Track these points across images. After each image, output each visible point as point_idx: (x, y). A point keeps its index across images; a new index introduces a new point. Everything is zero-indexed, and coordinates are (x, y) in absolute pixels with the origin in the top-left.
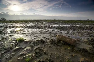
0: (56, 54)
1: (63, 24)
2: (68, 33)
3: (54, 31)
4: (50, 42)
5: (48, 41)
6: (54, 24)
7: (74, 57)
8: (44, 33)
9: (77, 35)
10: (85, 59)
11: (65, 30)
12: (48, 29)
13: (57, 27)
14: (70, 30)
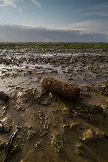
0: (30, 128)
1: (64, 52)
2: (71, 71)
3: (40, 68)
4: (22, 97)
5: (20, 94)
6: (45, 52)
7: (71, 129)
8: (15, 76)
9: (88, 75)
10: (94, 133)
11: (65, 65)
12: (28, 63)
13: (50, 59)
14: (75, 66)
